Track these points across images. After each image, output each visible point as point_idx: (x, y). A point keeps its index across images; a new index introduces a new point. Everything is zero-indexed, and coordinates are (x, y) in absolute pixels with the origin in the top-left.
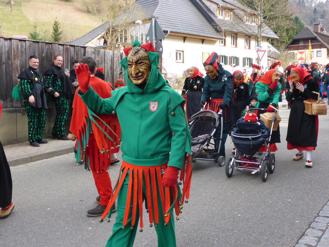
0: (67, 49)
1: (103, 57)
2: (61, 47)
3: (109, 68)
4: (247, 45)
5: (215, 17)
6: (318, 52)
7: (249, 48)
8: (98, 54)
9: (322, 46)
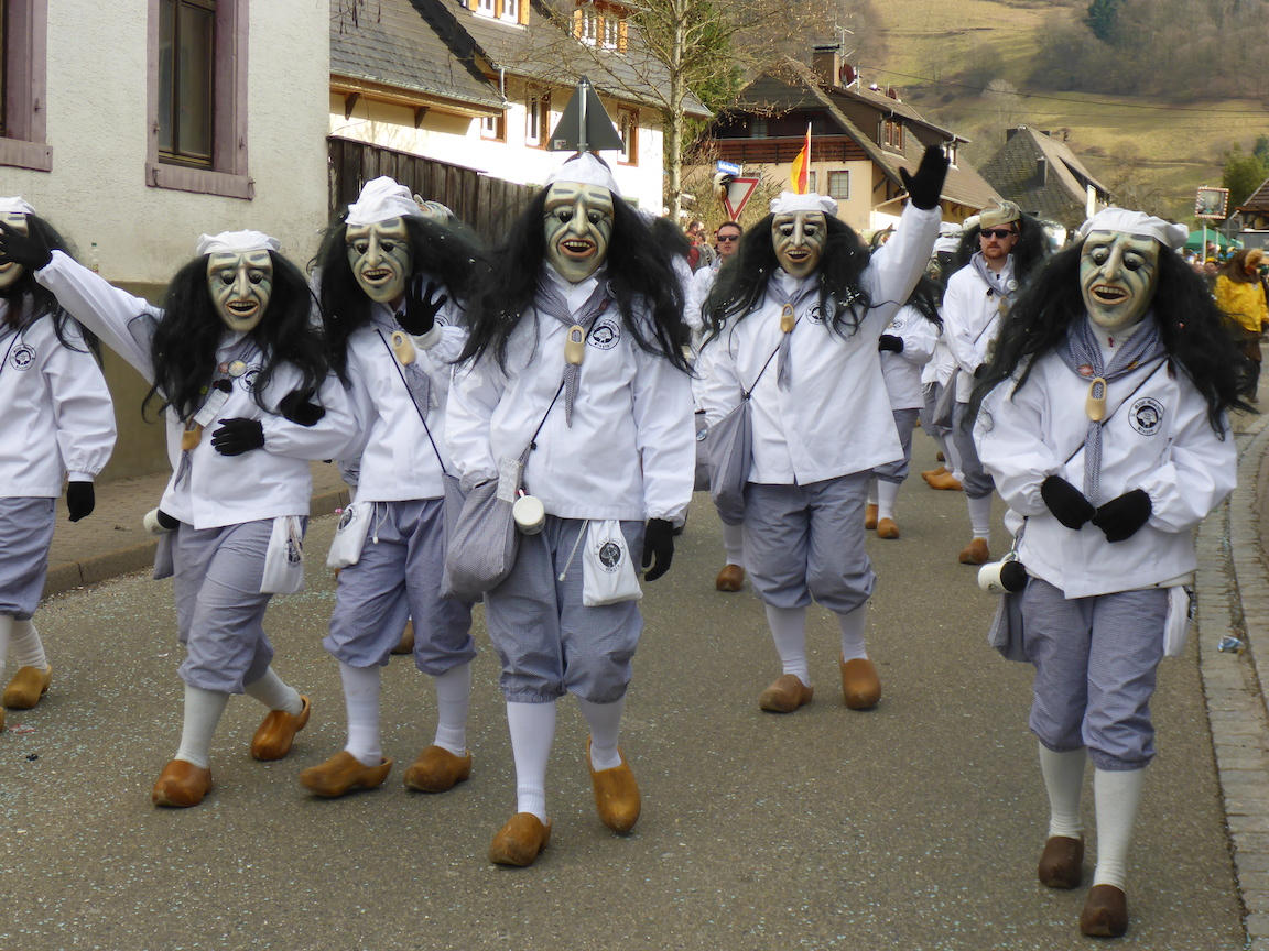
6: (835, 178)
9: (850, 150)
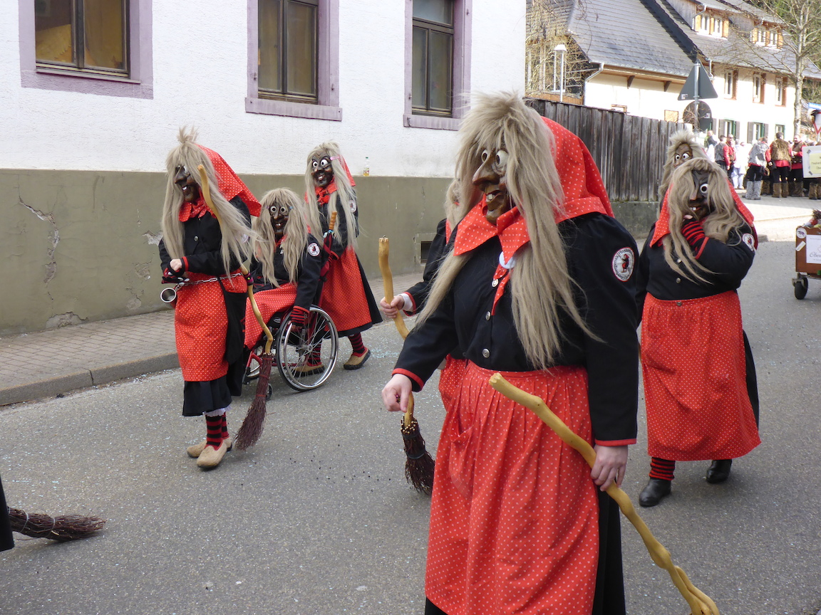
0: (606, 116)
1: (640, 129)
2: (600, 113)
3: (645, 147)
4: (757, 94)
5: (690, 31)
7: (762, 101)
8: (636, 125)
